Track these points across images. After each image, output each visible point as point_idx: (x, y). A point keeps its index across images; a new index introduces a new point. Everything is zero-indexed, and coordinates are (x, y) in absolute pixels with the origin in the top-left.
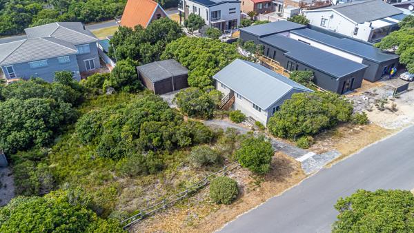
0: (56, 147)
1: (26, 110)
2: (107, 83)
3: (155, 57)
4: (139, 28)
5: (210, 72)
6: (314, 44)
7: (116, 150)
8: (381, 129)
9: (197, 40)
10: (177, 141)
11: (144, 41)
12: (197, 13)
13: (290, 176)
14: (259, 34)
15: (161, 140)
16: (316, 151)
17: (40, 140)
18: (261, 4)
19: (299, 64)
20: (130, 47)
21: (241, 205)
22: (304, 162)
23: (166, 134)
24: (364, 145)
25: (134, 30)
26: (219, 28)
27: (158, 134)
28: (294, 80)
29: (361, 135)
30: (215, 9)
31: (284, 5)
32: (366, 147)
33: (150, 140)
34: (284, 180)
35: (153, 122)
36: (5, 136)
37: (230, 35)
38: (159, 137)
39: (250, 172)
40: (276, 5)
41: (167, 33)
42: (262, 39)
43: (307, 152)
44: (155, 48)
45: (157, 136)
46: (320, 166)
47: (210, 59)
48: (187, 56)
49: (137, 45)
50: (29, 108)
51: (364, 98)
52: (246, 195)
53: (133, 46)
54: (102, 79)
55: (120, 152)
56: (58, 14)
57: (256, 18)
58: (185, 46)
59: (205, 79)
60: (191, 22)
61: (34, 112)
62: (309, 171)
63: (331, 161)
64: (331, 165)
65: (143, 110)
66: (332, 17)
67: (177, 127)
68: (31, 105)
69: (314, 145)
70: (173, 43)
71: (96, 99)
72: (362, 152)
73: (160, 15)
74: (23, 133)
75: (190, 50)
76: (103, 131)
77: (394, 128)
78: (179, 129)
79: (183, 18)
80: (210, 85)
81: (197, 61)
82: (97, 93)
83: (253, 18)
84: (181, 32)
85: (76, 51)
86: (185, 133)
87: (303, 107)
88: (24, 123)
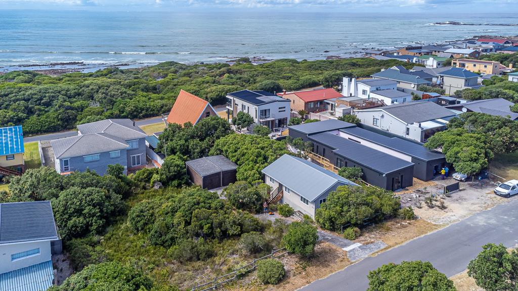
0: (108, 235)
1: (86, 198)
2: (156, 177)
3: (203, 153)
4: (188, 125)
5: (259, 167)
6: (364, 143)
7: (169, 236)
8: (428, 224)
9: (246, 136)
10: (227, 230)
11: (193, 137)
12: (246, 111)
13: (335, 263)
14: (307, 132)
15: (211, 228)
16: (363, 242)
17: (95, 227)
18: (312, 103)
19: (347, 161)
20: (180, 143)
21: (287, 285)
22: (350, 251)
23: (216, 221)
24: (410, 239)
25: (183, 127)
26: (269, 126)
27: (209, 221)
28: (343, 176)
29: (408, 229)
30: (264, 107)
31: (336, 104)
32: (411, 240)
33: (201, 227)
34: (329, 265)
35: (204, 209)
36: (66, 222)
37: (280, 134)
38: (210, 225)
39: (297, 259)
40: (328, 104)
41: (216, 130)
42: (311, 137)
43: (354, 243)
44: (204, 144)
45: (208, 223)
46: (365, 255)
47: (259, 155)
48: (236, 151)
49: (186, 141)
50: (89, 195)
51: (414, 195)
52: (292, 278)
53: (182, 142)
54: (150, 174)
55: (173, 239)
56: (103, 111)
57: (306, 116)
58: (235, 141)
59: (254, 174)
60: (239, 120)
61: (92, 200)
62: (354, 259)
63: (376, 251)
64: (377, 254)
65: (195, 198)
66: (383, 116)
67: (227, 215)
68: (90, 193)
69: (361, 237)
70: (222, 139)
71: (143, 193)
72: (407, 244)
73: (209, 113)
74: (81, 219)
75: (238, 146)
76: (155, 219)
77: (441, 223)
78: (228, 218)
79: (230, 116)
80: (259, 179)
81: (246, 157)
82: (144, 188)
83: (304, 117)
84: (230, 129)
85: (127, 146)
86: (234, 222)
87: (347, 198)
88: (83, 210)
